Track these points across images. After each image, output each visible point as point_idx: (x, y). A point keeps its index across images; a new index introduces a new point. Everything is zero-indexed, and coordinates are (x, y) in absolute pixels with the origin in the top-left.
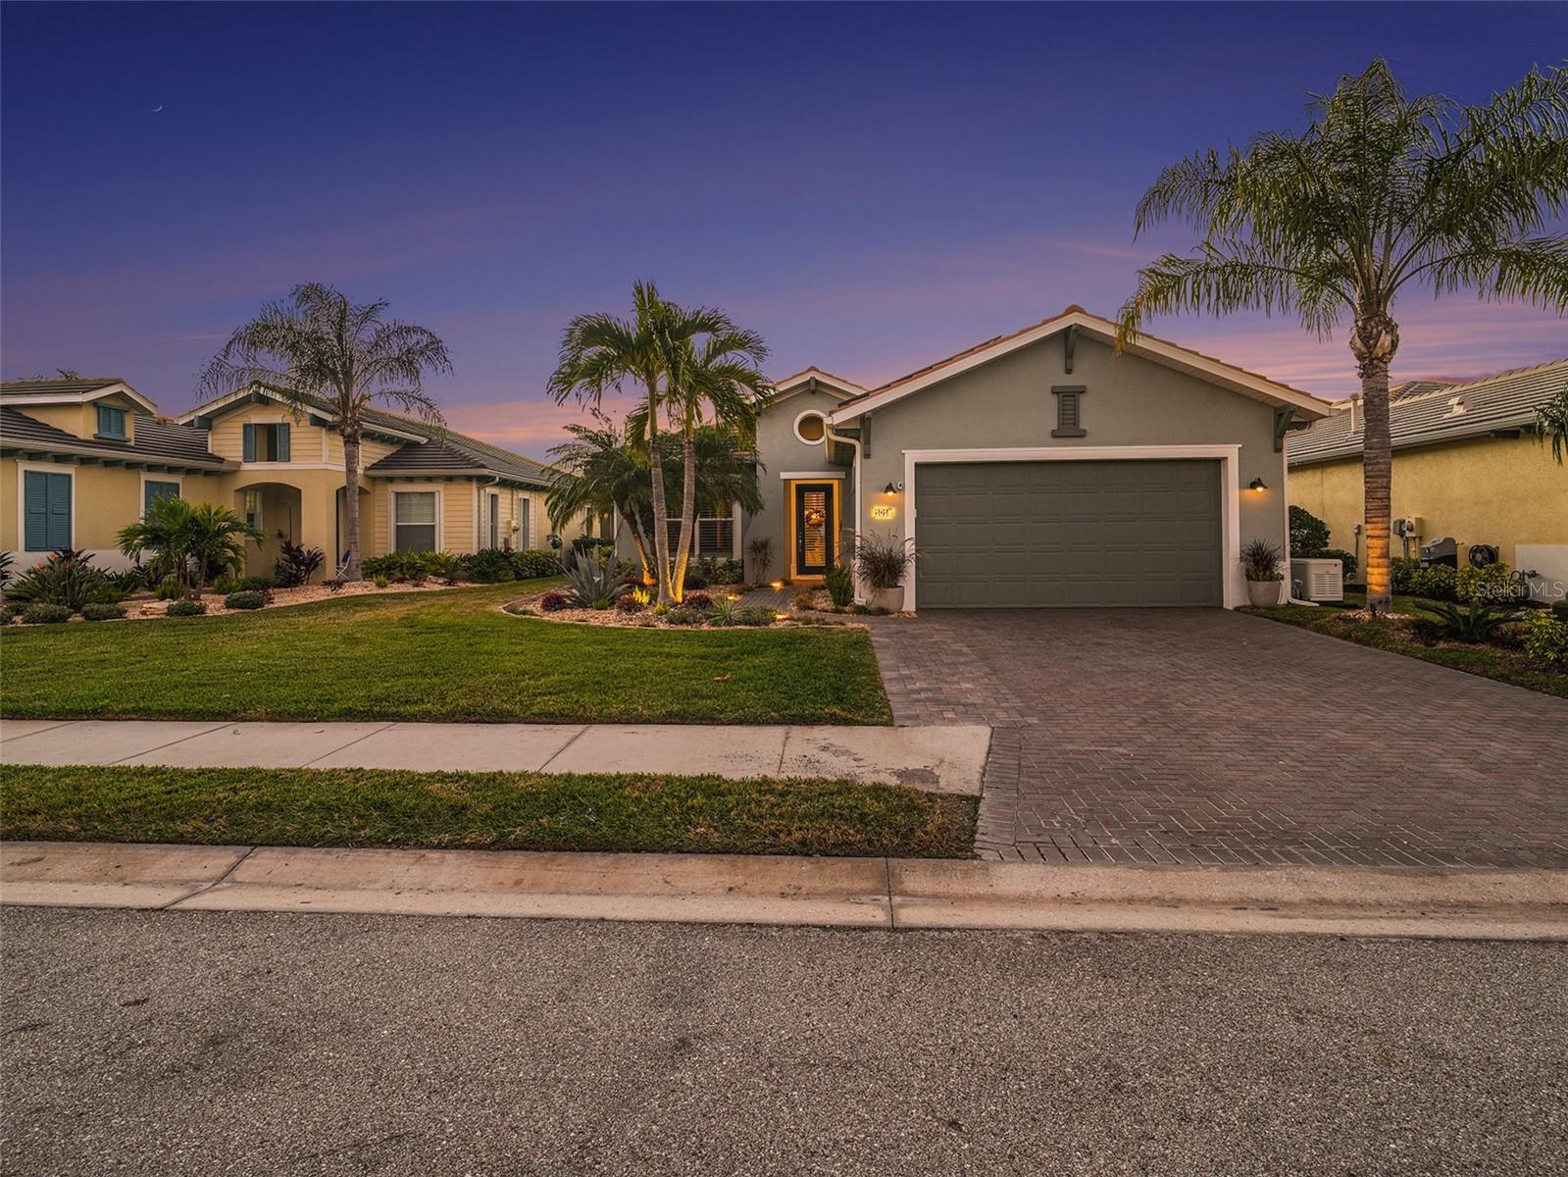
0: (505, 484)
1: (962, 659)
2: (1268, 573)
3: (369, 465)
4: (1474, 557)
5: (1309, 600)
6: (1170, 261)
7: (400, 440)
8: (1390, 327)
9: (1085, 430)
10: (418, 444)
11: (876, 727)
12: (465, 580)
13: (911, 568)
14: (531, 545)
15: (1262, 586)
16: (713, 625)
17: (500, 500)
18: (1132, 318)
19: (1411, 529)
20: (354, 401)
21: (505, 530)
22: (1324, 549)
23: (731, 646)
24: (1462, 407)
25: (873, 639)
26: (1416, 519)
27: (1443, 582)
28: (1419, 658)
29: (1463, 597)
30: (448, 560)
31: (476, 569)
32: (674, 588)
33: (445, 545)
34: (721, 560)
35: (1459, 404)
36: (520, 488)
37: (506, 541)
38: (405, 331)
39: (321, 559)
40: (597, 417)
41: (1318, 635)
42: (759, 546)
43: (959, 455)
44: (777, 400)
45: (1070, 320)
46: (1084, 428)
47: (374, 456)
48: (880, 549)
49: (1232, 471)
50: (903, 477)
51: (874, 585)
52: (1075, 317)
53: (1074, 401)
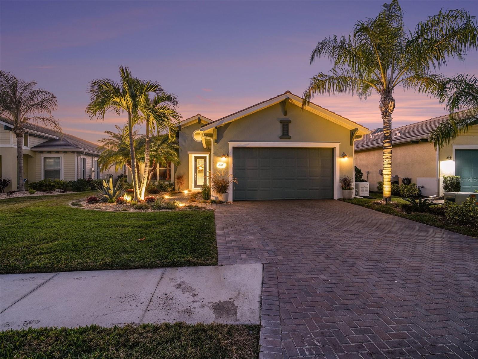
0: (88, 154)
1: (249, 223)
2: (349, 187)
3: (33, 147)
4: (404, 181)
5: (359, 196)
6: (321, 75)
7: (46, 138)
8: (393, 100)
9: (291, 136)
10: (54, 140)
11: (209, 266)
12: (70, 191)
13: (231, 186)
14: (100, 177)
15: (347, 192)
16: (153, 210)
17: (87, 161)
18: (308, 95)
20: (20, 120)
21: (89, 172)
22: (361, 179)
23: (156, 220)
24: (400, 134)
25: (215, 214)
27: (396, 189)
28: (407, 218)
29: (402, 194)
30: (64, 183)
31: (75, 186)
32: (140, 194)
33: (64, 178)
34: (167, 183)
35: (399, 133)
36: (96, 157)
37: (90, 176)
38: (41, 92)
39: (9, 183)
40: (118, 129)
41: (369, 209)
42: (180, 178)
43: (248, 144)
44: (186, 126)
45: (286, 96)
46: (290, 135)
47: (35, 143)
48: (220, 179)
49: (338, 152)
50: (229, 152)
51: (218, 192)
52: (288, 95)
53: (287, 126)
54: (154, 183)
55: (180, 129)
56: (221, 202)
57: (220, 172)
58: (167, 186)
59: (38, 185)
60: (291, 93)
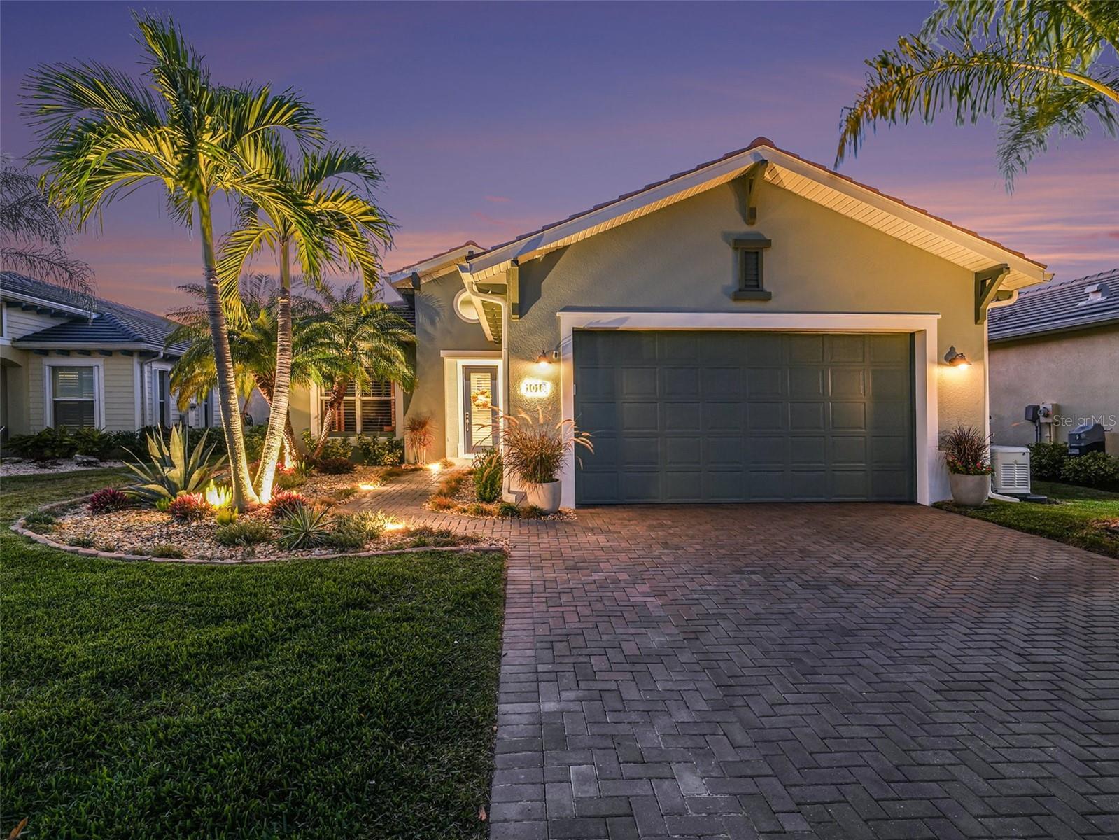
2: (977, 465)
3: (17, 337)
7: (57, 314)
9: (769, 293)
10: (84, 320)
13: (568, 461)
15: (970, 481)
19: (1046, 415)
25: (509, 573)
26: (1053, 405)
33: (106, 421)
34: (382, 440)
35: (1096, 291)
42: (417, 426)
43: (625, 320)
44: (436, 276)
45: (756, 154)
46: (768, 290)
47: (26, 327)
48: (530, 434)
49: (932, 346)
50: (558, 346)
51: (524, 477)
52: (764, 151)
53: (757, 258)
54: (345, 440)
55: (417, 285)
56: (535, 513)
57: (532, 411)
58: (383, 449)
59: (29, 444)
60: (771, 145)
